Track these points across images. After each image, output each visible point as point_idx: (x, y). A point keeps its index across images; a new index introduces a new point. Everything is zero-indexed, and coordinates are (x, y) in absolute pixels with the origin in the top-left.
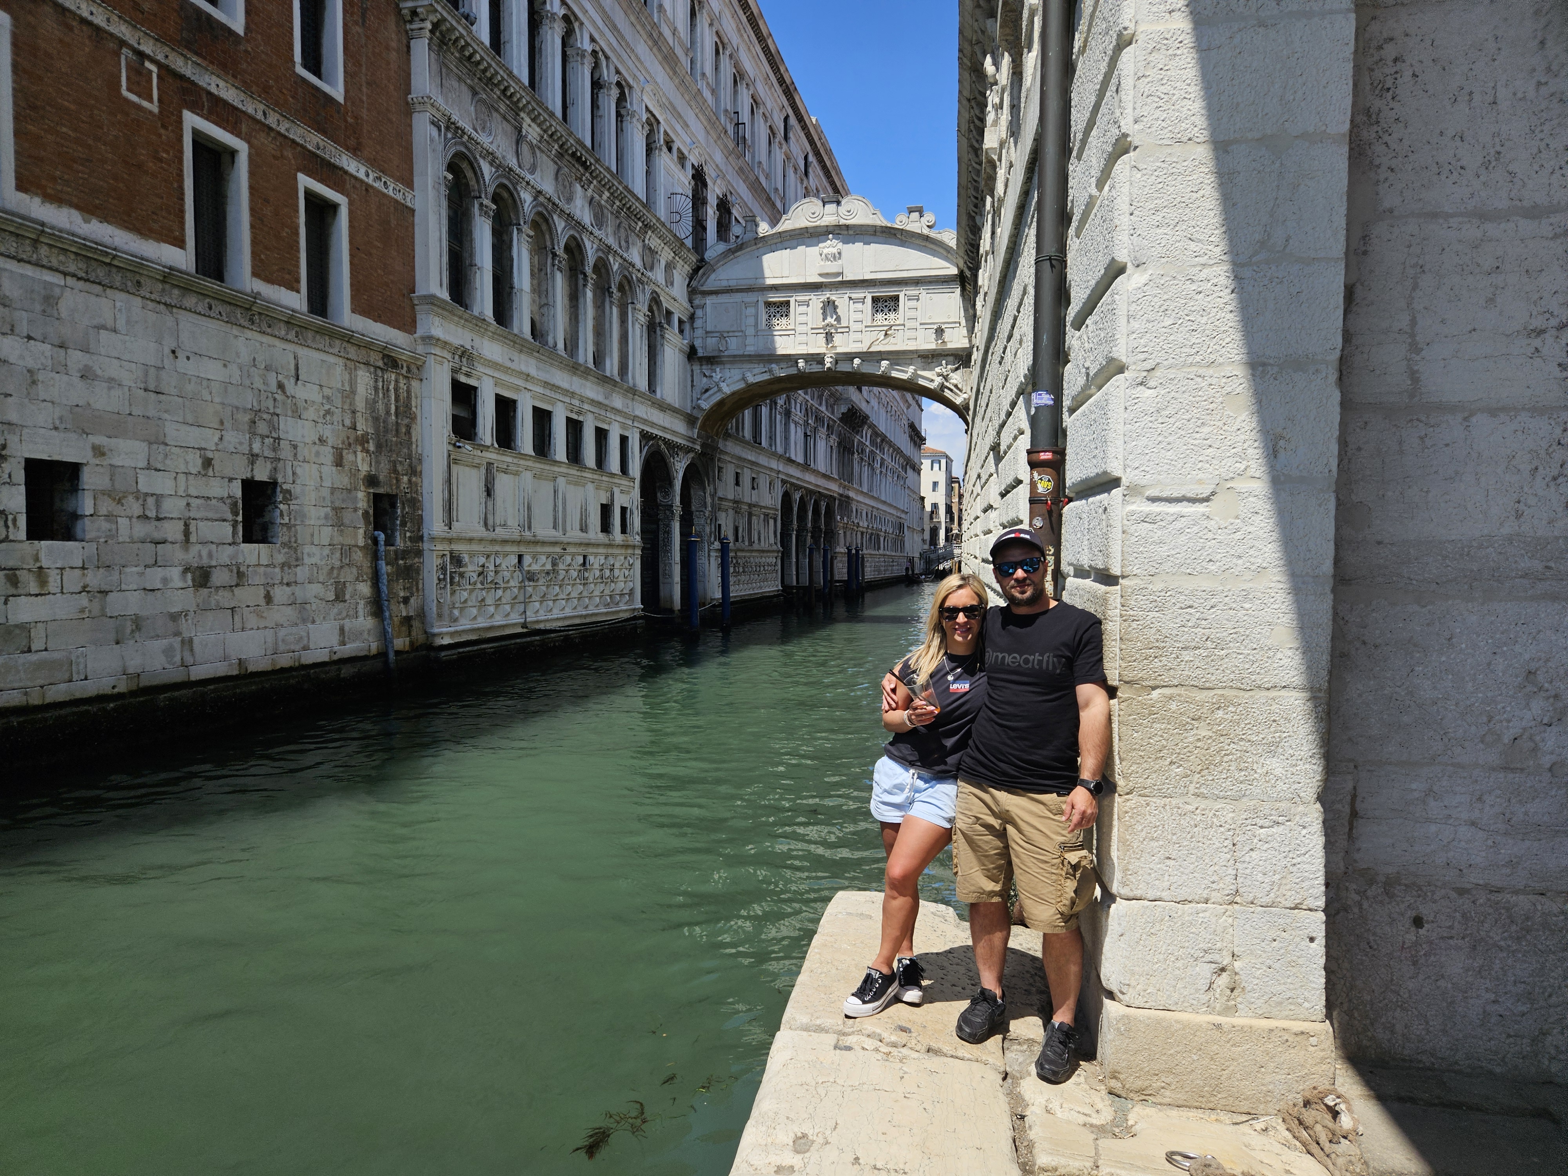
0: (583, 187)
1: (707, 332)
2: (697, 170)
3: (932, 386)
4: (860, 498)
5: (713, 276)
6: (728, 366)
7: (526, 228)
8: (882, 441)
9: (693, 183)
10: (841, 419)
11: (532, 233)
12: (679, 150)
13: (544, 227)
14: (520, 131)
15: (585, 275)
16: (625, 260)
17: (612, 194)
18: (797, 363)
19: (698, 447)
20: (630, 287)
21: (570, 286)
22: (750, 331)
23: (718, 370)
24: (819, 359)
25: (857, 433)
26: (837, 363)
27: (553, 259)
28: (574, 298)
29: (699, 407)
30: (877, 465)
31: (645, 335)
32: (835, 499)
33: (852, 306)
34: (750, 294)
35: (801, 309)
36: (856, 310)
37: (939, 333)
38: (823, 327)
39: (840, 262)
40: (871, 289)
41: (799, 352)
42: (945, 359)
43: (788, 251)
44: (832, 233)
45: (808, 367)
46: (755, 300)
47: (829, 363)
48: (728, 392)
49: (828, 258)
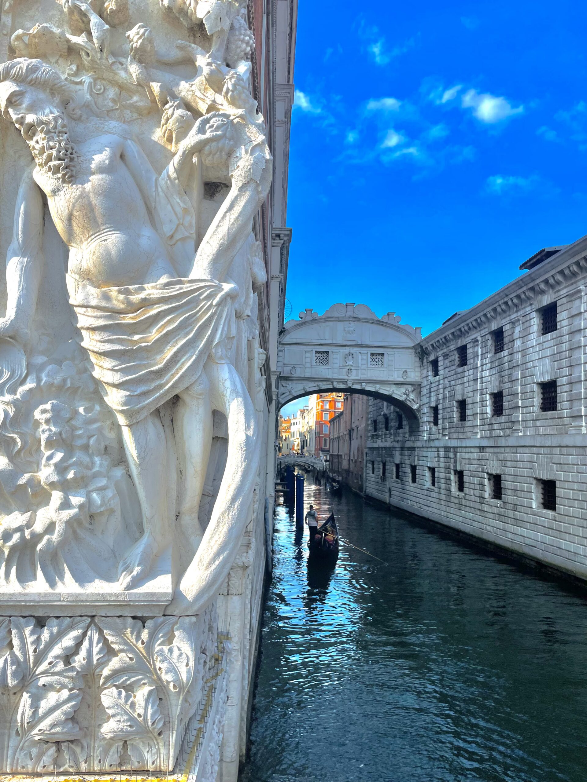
1: (284, 364)
3: (401, 399)
5: (288, 336)
6: (295, 382)
18: (332, 382)
22: (308, 365)
23: (290, 383)
24: (344, 381)
26: (353, 384)
29: (280, 402)
33: (360, 357)
34: (308, 347)
35: (335, 356)
36: (362, 359)
37: (405, 373)
38: (346, 366)
39: (354, 335)
40: (370, 349)
41: (333, 378)
42: (407, 386)
43: (328, 327)
44: (351, 321)
45: (338, 385)
46: (311, 350)
47: (350, 384)
48: (295, 395)
49: (349, 332)
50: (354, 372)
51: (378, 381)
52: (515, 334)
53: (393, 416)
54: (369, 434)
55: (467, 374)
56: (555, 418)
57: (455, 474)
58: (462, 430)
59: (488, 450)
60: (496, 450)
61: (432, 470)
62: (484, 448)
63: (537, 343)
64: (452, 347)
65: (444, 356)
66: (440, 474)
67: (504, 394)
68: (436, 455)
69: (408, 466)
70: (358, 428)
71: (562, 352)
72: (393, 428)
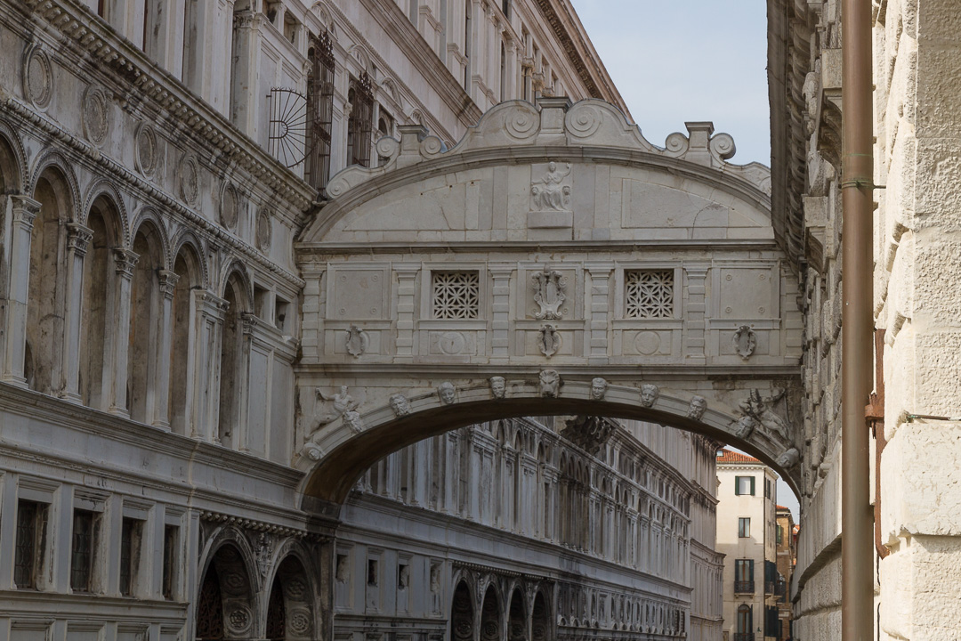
0: (125, 109)
1: (326, 322)
2: (317, 42)
4: (601, 575)
5: (340, 224)
6: (363, 382)
7: (27, 197)
8: (643, 459)
9: (309, 65)
10: (565, 433)
11: (38, 204)
12: (288, 14)
13: (57, 187)
14: (29, 41)
15: (120, 254)
16: (189, 218)
17: (172, 113)
19: (302, 527)
20: (196, 260)
21: (93, 274)
22: (406, 322)
25: (595, 454)
27: (68, 238)
28: (99, 294)
29: (307, 457)
30: (633, 506)
31: (217, 339)
32: (552, 584)
33: (589, 285)
34: (407, 257)
35: (498, 287)
36: (597, 293)
37: (744, 338)
38: (538, 320)
39: (567, 210)
40: (623, 257)
41: (494, 362)
42: (753, 386)
43: (477, 186)
44: (555, 159)
45: (510, 389)
46: (415, 268)
47: (548, 383)
48: (363, 429)
49: (546, 200)
50: (565, 341)
51: (648, 368)
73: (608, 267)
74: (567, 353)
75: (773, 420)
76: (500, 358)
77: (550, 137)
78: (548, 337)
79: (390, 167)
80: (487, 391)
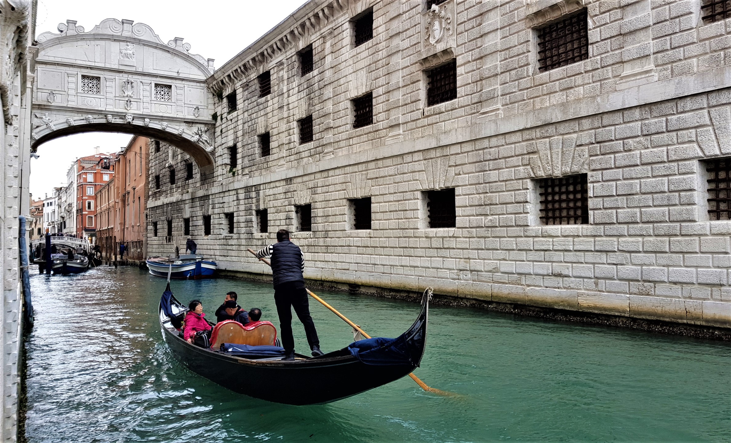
1: (38, 89)
3: (192, 140)
5: (44, 52)
6: (54, 112)
18: (106, 115)
22: (72, 92)
23: (47, 113)
24: (123, 116)
26: (133, 120)
29: (33, 137)
33: (141, 87)
34: (71, 69)
35: (108, 84)
36: (144, 90)
37: (197, 110)
38: (124, 97)
39: (134, 60)
40: (154, 79)
41: (107, 110)
42: (199, 126)
43: (99, 46)
44: (129, 42)
45: (114, 120)
46: (76, 73)
47: (129, 119)
48: (55, 130)
49: (126, 56)
50: (134, 105)
51: (165, 117)
52: (326, 50)
53: (181, 166)
54: (150, 193)
55: (270, 103)
56: (370, 132)
57: (257, 215)
58: (265, 165)
59: (295, 181)
60: (305, 178)
61: (230, 217)
62: (291, 179)
63: (350, 56)
64: (253, 75)
65: (243, 88)
66: (240, 218)
67: (314, 117)
68: (235, 199)
69: (200, 218)
70: (134, 189)
71: (378, 61)
72: (181, 180)
73: (150, 82)
74: (134, 109)
75: (205, 137)
76: (110, 108)
77: (126, 34)
78: (128, 103)
79: (63, 34)
80: (105, 120)
